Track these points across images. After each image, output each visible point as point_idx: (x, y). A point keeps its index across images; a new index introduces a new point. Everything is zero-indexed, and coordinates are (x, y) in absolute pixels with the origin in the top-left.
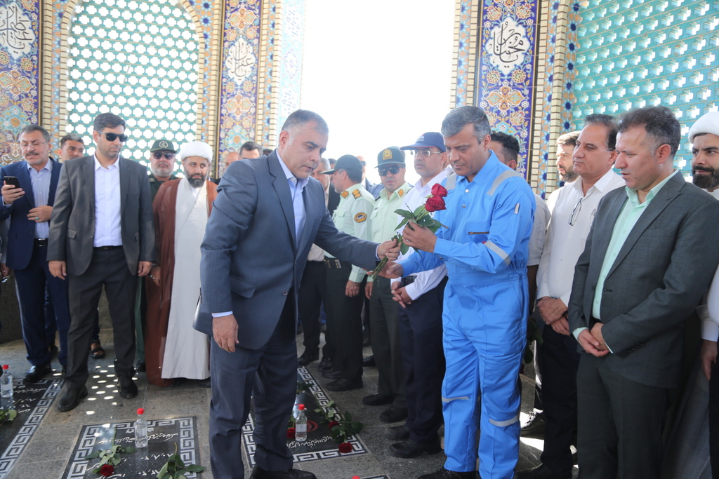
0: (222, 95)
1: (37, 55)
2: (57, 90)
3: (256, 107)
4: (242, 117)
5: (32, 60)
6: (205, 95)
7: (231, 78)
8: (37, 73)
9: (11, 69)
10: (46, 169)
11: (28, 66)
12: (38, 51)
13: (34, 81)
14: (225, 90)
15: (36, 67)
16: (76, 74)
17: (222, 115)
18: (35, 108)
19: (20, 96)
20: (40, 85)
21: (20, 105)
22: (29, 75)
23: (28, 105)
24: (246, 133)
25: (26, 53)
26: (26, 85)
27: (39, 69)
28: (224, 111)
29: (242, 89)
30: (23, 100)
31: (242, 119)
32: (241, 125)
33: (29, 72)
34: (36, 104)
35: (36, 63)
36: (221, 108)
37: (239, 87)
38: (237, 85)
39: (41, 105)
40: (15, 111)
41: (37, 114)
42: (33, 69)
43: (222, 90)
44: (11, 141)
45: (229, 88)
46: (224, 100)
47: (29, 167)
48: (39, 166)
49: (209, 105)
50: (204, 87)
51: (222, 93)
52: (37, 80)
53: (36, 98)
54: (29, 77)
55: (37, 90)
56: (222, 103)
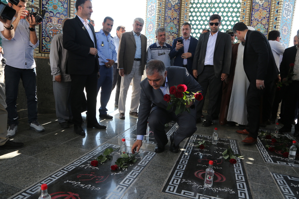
0: (252, 11)
1: (180, 4)
2: (186, 16)
3: (269, 14)
4: (262, 19)
5: (178, 5)
6: (244, 12)
7: (257, 2)
8: (179, 10)
9: (172, 9)
10: (189, 39)
11: (176, 8)
12: (180, 2)
13: (178, 13)
14: (254, 9)
15: (179, 8)
16: (192, 10)
17: (252, 20)
18: (178, 23)
19: (173, 19)
20: (180, 15)
21: (173, 22)
22: (177, 11)
23: (176, 22)
24: (264, 27)
25: (176, 3)
26: (175, 15)
27: (180, 9)
28: (253, 18)
29: (262, 7)
30: (174, 20)
31: (261, 21)
32: (261, 23)
33: (177, 10)
34: (178, 21)
35: (179, 6)
36: (252, 17)
37: (261, 6)
38: (260, 5)
39: (180, 22)
40: (172, 24)
41: (178, 25)
42: (178, 9)
43: (252, 8)
44: (170, 35)
45: (256, 7)
46: (253, 13)
47: (183, 38)
48: (186, 38)
49: (246, 16)
50: (244, 8)
51: (252, 10)
52: (179, 13)
53: (178, 19)
54: (177, 12)
55: (179, 16)
56: (252, 15)
